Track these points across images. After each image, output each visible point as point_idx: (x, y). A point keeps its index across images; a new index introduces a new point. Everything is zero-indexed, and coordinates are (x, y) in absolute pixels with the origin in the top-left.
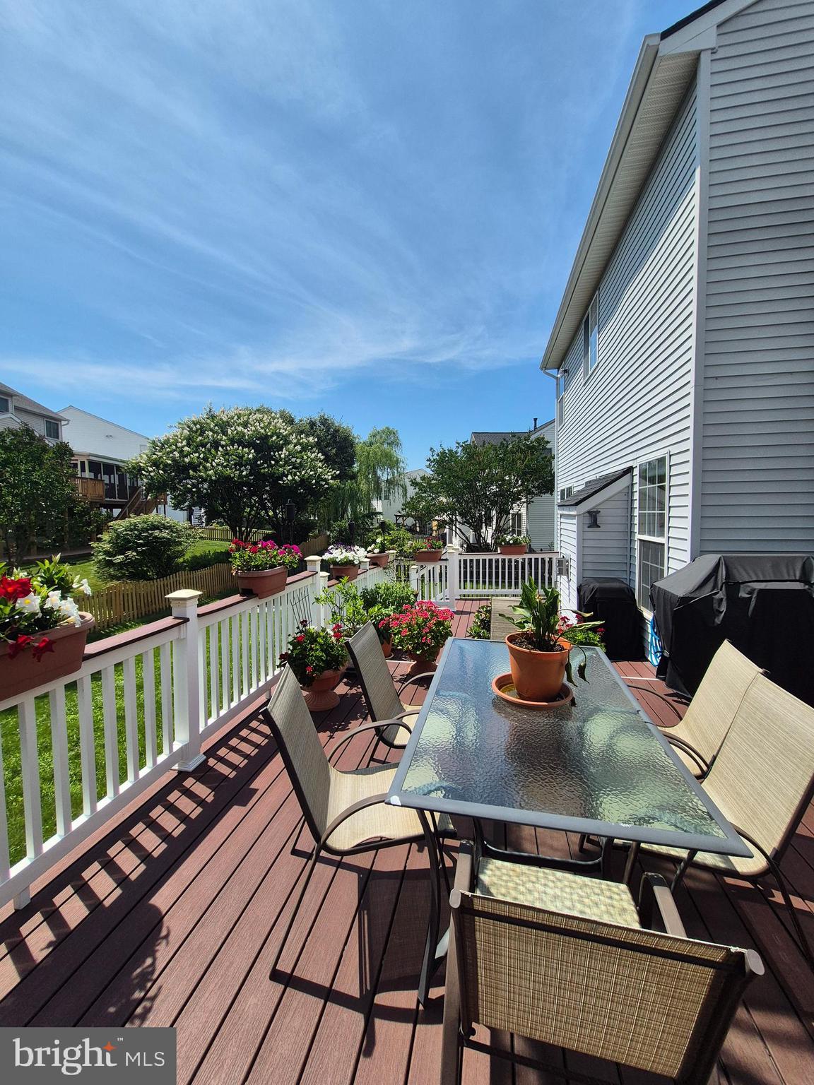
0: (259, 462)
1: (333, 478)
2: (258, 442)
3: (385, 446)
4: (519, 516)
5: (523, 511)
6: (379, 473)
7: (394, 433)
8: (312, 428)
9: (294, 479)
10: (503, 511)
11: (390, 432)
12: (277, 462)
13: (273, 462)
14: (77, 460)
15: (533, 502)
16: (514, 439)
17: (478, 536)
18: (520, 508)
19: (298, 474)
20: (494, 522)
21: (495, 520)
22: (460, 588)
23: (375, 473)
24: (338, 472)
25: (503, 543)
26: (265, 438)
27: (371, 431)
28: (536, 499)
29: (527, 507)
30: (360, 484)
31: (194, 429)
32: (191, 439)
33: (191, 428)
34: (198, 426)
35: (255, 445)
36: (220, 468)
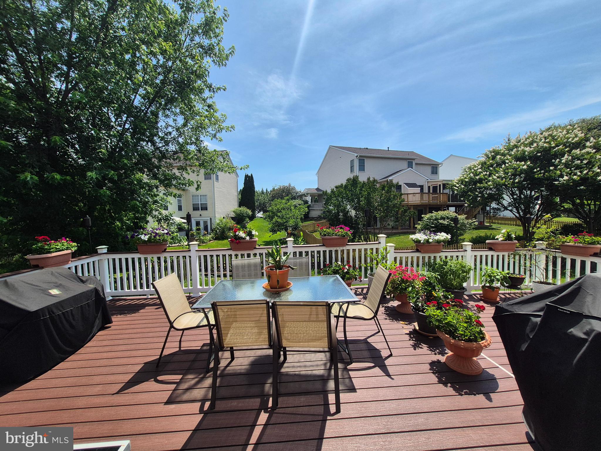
2: (539, 154)
9: (570, 179)
12: (556, 166)
13: (552, 168)
19: (579, 174)
26: (547, 151)
31: (490, 156)
32: (485, 163)
33: (487, 156)
34: (493, 154)
35: (533, 158)
36: (498, 180)
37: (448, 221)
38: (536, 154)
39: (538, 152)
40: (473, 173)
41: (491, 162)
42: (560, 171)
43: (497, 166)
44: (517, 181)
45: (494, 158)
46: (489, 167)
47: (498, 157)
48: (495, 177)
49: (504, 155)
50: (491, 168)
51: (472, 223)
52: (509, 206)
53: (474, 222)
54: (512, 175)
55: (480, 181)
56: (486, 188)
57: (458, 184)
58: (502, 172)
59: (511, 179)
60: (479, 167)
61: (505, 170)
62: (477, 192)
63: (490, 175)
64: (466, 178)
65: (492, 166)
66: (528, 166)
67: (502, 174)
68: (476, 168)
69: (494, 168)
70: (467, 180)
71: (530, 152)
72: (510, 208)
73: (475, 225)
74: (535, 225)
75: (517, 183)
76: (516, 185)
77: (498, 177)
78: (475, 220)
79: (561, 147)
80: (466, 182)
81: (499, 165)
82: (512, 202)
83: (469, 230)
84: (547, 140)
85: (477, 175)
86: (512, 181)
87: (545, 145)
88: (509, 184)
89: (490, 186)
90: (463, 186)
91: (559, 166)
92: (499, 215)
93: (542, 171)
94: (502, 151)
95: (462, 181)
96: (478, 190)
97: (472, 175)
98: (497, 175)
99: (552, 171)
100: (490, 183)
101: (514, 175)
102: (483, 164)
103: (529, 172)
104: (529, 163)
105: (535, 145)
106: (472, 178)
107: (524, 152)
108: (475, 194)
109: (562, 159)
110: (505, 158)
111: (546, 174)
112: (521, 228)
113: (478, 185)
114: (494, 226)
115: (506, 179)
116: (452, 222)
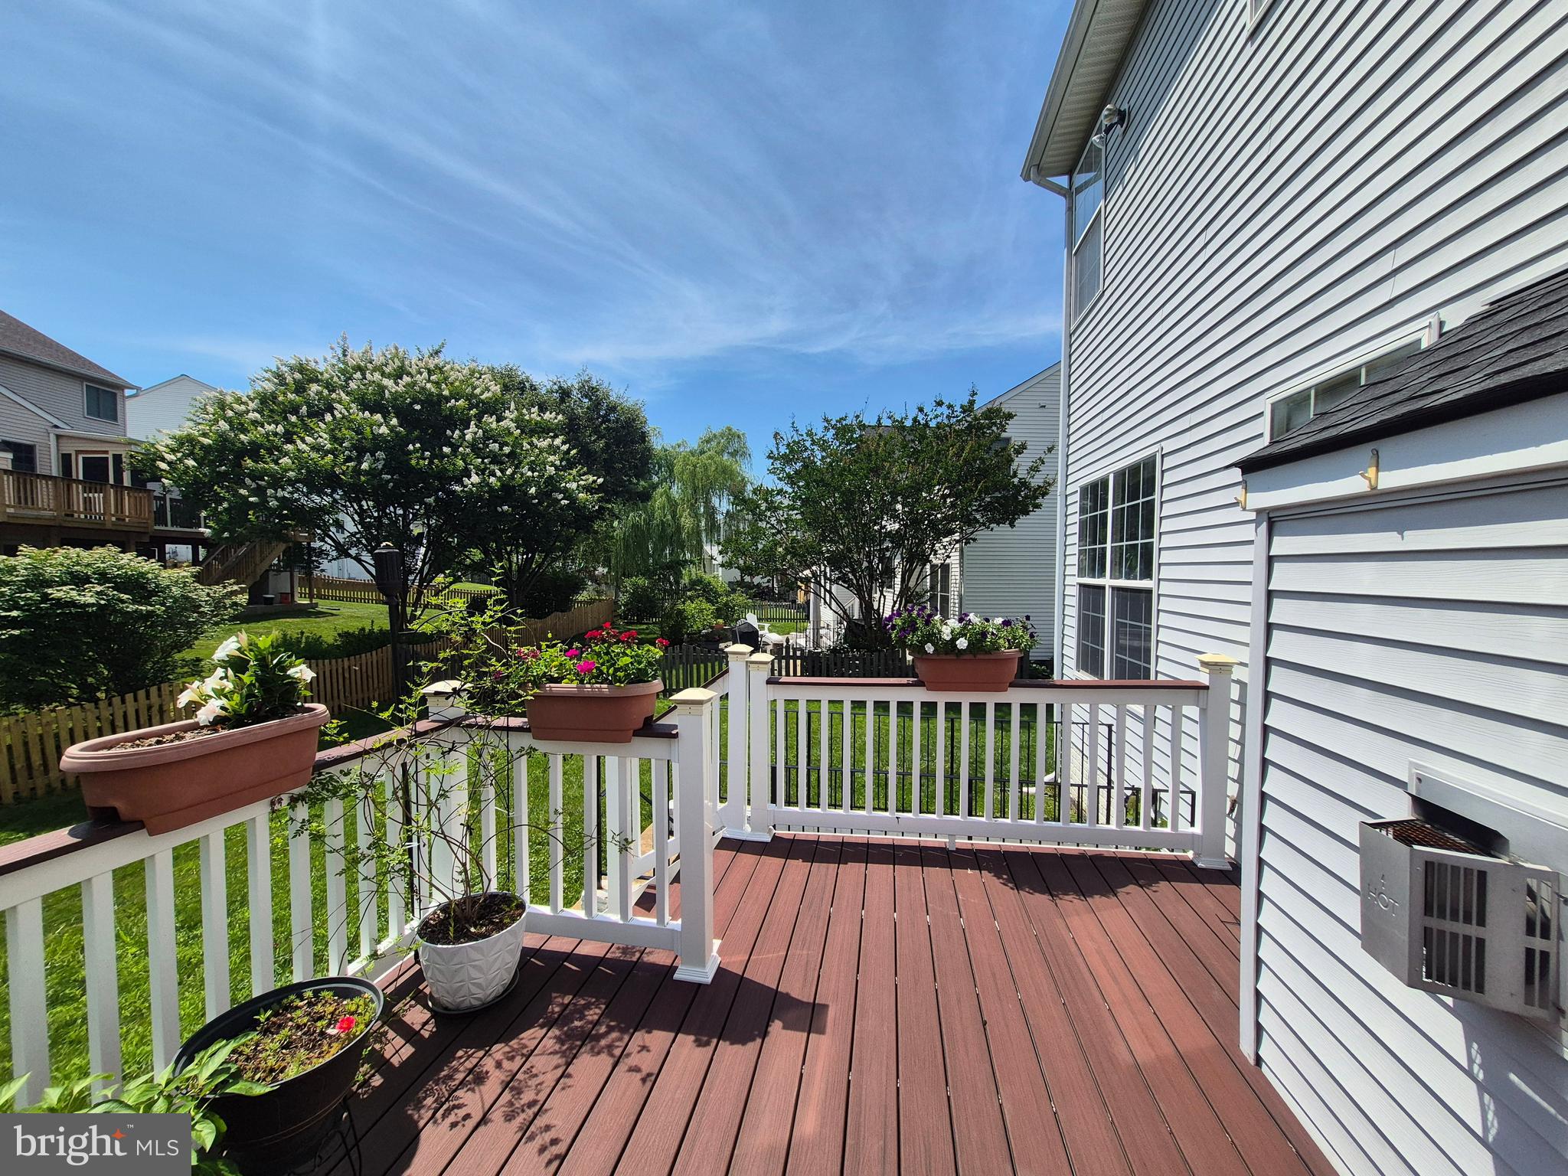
0: (411, 447)
1: (588, 489)
2: (418, 407)
3: (726, 457)
4: (945, 568)
5: (954, 560)
6: (715, 501)
7: (739, 437)
8: (562, 401)
9: (484, 483)
10: (917, 557)
11: (731, 436)
12: (455, 448)
13: (446, 450)
14: (106, 452)
15: (974, 540)
16: (939, 410)
17: (867, 607)
18: (947, 553)
19: (499, 474)
20: (898, 580)
21: (899, 576)
22: (774, 800)
23: (707, 502)
24: (600, 480)
25: (930, 648)
26: (433, 403)
27: (703, 434)
28: (982, 534)
29: (962, 551)
30: (681, 516)
31: (289, 379)
32: (274, 397)
33: (279, 376)
34: (298, 376)
35: (404, 414)
36: (314, 455)
37: (99, 588)
38: (411, 404)
39: (415, 401)
40: (229, 421)
41: (291, 396)
42: (464, 461)
43: (310, 415)
44: (365, 466)
45: (300, 389)
46: (285, 412)
47: (314, 388)
48: (303, 446)
49: (330, 386)
50: (293, 419)
51: (224, 597)
52: (352, 545)
53: (234, 593)
54: (354, 447)
55: (253, 451)
56: (277, 482)
57: (173, 451)
58: (325, 436)
59: (349, 459)
60: (252, 405)
61: (333, 430)
62: (246, 487)
63: (288, 438)
64: (204, 435)
65: (295, 410)
66: (392, 429)
67: (325, 440)
68: (243, 408)
69: (301, 418)
70: (206, 441)
71: (396, 396)
72: (353, 551)
73: (235, 604)
74: (418, 599)
75: (366, 473)
76: (363, 478)
77: (313, 448)
78: (235, 587)
79: (461, 402)
80: (203, 447)
81: (316, 414)
82: (360, 532)
83: (216, 624)
84: (432, 378)
85: (245, 431)
86: (353, 464)
87: (429, 386)
88: (344, 473)
89: (286, 471)
90: (191, 463)
91: (460, 446)
92: (323, 571)
93: (427, 454)
94: (326, 376)
95: (186, 443)
96: (248, 481)
97: (224, 426)
98: (309, 439)
99: (448, 457)
100: (285, 461)
101: (360, 450)
102: (266, 400)
103: (395, 448)
104: (394, 421)
105: (406, 379)
106: (226, 440)
107: (382, 388)
108: (236, 494)
109: (466, 431)
110: (334, 396)
111: (436, 461)
112: (386, 608)
113: (249, 463)
114: (323, 605)
115: (336, 456)
116: (125, 597)
